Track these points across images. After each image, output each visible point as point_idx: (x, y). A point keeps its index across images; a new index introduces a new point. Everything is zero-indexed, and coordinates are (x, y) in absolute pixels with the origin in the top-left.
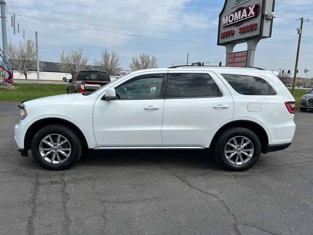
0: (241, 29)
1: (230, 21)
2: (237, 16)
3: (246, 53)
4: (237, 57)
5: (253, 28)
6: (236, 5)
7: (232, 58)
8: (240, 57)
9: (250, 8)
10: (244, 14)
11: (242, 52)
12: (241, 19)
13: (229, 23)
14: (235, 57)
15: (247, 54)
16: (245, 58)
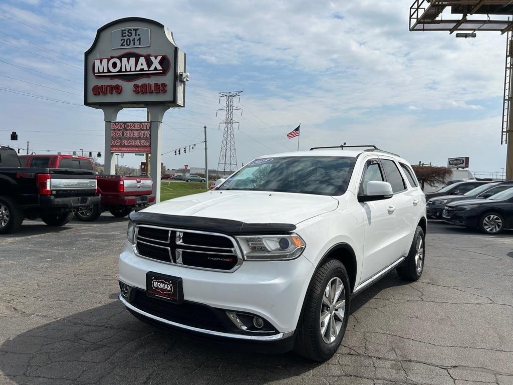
0: (136, 86)
1: (111, 69)
2: (128, 65)
3: (148, 125)
4: (132, 130)
5: (160, 89)
6: (121, 45)
7: (120, 130)
8: (137, 130)
9: (153, 58)
10: (142, 65)
11: (141, 123)
12: (135, 71)
13: (109, 71)
14: (125, 129)
15: (150, 127)
16: (148, 133)
